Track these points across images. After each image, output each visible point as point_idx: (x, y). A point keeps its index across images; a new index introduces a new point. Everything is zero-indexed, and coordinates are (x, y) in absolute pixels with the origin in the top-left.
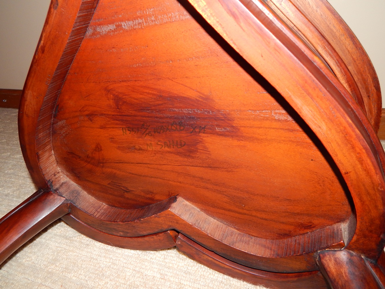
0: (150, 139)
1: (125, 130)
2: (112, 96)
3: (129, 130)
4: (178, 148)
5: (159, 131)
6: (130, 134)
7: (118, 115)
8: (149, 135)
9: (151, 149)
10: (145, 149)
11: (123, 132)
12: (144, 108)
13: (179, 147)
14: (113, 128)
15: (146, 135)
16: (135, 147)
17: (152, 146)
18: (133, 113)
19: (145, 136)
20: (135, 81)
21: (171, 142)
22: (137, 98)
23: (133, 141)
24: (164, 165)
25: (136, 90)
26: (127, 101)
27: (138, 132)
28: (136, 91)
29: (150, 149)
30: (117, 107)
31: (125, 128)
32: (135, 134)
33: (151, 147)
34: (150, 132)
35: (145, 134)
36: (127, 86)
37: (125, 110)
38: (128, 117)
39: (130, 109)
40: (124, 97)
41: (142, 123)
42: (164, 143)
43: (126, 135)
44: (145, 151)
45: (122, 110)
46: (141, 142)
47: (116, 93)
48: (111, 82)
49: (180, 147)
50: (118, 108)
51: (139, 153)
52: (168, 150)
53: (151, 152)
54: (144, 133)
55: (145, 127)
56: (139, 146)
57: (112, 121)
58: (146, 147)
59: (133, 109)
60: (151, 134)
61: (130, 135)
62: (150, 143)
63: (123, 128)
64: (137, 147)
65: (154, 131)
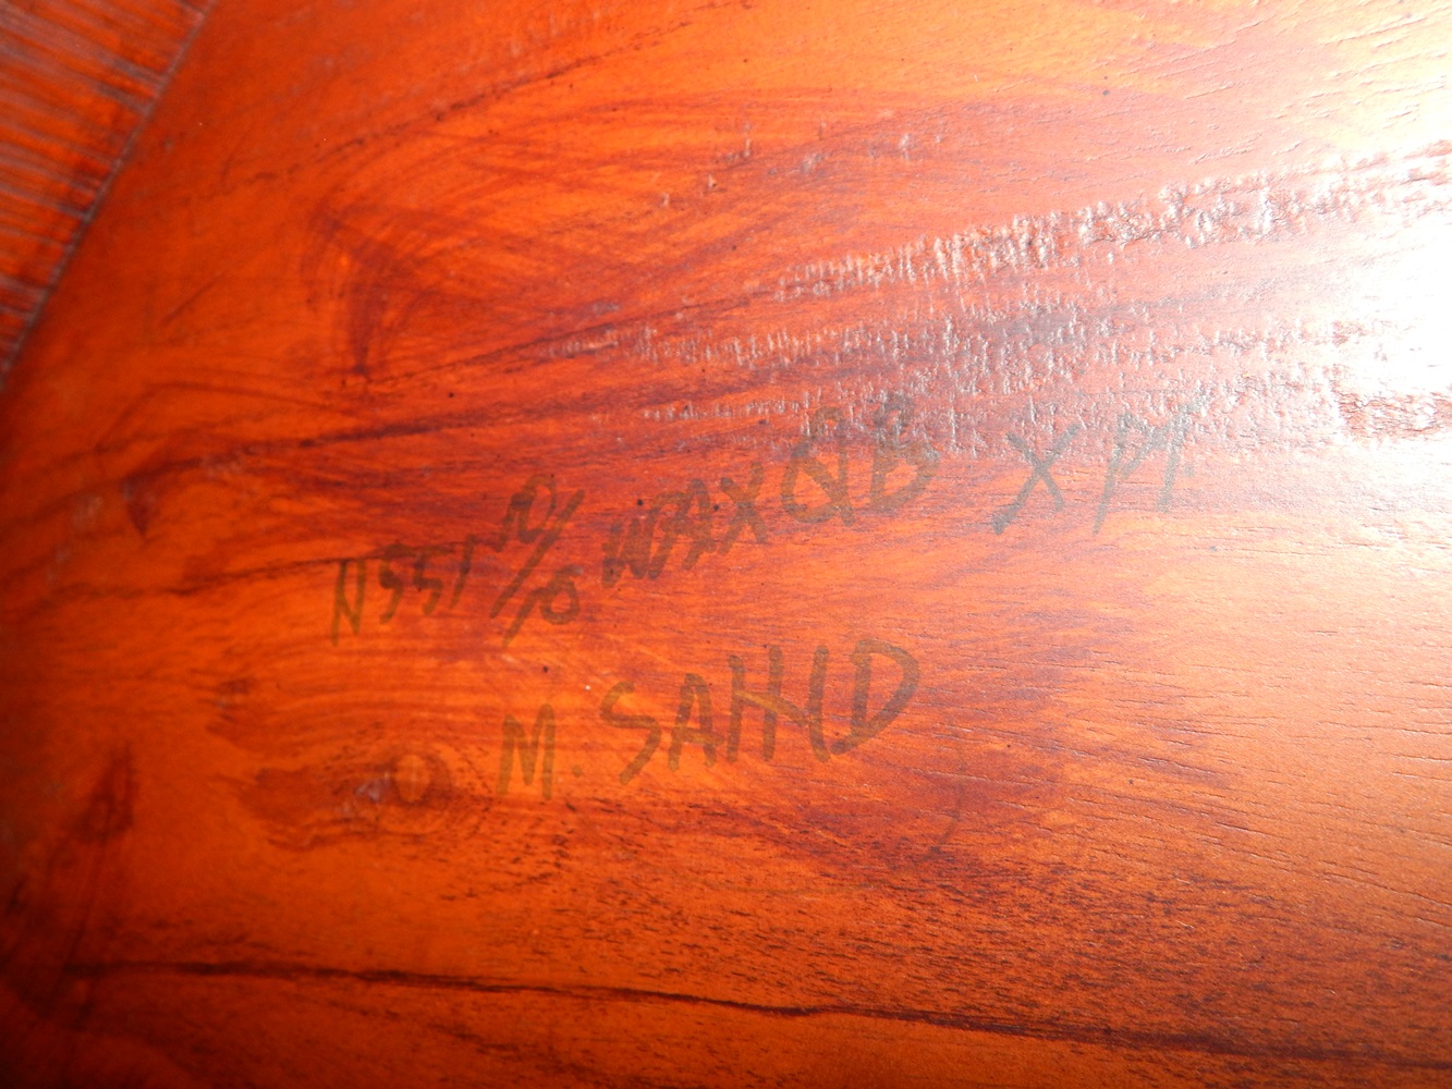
0: (549, 658)
1: (361, 580)
2: (344, 261)
3: (388, 580)
4: (818, 742)
5: (655, 546)
6: (387, 617)
7: (342, 436)
8: (547, 613)
9: (534, 791)
10: (479, 790)
11: (341, 603)
12: (569, 318)
13: (828, 732)
14: (272, 572)
15: (524, 613)
16: (392, 766)
17: (549, 747)
18: (463, 387)
19: (511, 634)
20: (551, 76)
21: (750, 678)
22: (533, 233)
23: (397, 696)
24: (627, 994)
25: (539, 157)
26: (448, 284)
27: (460, 587)
28: (537, 165)
29: (527, 781)
30: (351, 362)
31: (361, 561)
32: (428, 611)
33: (541, 753)
34: (568, 570)
35: (516, 601)
36: (481, 139)
37: (409, 375)
38: (417, 438)
39: (451, 357)
40: (436, 245)
41: (516, 482)
42: (684, 690)
43: (356, 633)
44: (473, 820)
45: (382, 382)
46: (462, 700)
47: (385, 224)
48: (376, 137)
49: (846, 732)
50: (360, 370)
51: (416, 839)
52: (709, 781)
53: (525, 827)
54: (512, 590)
55: (532, 524)
56: (431, 759)
57: (283, 505)
58: (490, 762)
59: (475, 351)
60: (574, 594)
61: (385, 628)
62: (544, 713)
63: (344, 563)
64: (413, 770)
65: (608, 563)
